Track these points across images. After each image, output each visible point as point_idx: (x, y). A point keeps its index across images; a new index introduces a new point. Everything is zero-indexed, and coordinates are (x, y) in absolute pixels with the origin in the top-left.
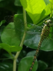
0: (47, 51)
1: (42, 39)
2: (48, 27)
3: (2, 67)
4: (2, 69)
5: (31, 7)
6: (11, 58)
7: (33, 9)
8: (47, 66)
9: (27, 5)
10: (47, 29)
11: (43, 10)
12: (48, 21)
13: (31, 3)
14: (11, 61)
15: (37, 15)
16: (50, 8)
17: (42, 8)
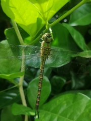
3: (8, 97)
4: (8, 99)
8: (65, 81)
9: (14, 15)
10: (46, 46)
12: (45, 35)
13: (19, 12)
15: (32, 25)
17: (36, 15)
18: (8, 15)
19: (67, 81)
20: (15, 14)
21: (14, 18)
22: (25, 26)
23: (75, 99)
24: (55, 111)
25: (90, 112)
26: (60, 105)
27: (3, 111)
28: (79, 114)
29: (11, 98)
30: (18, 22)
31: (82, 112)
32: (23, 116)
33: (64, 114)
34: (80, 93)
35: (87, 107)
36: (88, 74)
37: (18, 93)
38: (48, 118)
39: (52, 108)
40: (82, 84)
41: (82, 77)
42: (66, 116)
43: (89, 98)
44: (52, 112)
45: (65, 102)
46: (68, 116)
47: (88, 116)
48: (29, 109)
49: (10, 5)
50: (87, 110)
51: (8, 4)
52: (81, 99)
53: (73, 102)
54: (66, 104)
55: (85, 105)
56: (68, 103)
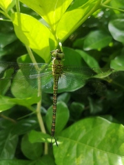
0: (74, 90)
3: (27, 124)
4: (27, 127)
6: (34, 112)
8: (83, 106)
11: (48, 40)
14: (35, 116)
15: (45, 49)
18: (22, 40)
19: (86, 106)
21: (29, 43)
22: (39, 50)
23: (95, 124)
24: (74, 138)
25: (112, 137)
26: (80, 131)
27: (23, 139)
28: (100, 139)
29: (30, 125)
30: (32, 47)
31: (103, 138)
32: (43, 144)
33: (84, 141)
34: (99, 117)
35: (108, 132)
36: (105, 99)
37: (37, 120)
38: (67, 145)
39: (71, 135)
40: (100, 109)
41: (100, 101)
42: (86, 143)
43: (110, 123)
44: (71, 138)
45: (84, 127)
46: (88, 143)
47: (110, 141)
48: (48, 136)
49: (23, 29)
50: (109, 136)
51: (21, 28)
52: (101, 123)
53: (93, 127)
54: (85, 130)
55: (106, 130)
56: (87, 128)
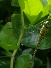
1: (40, 39)
2: (46, 28)
5: (29, 8)
7: (31, 10)
10: (45, 30)
12: (46, 22)
13: (29, 5)
16: (48, 10)
17: (39, 10)
20: (26, 5)
